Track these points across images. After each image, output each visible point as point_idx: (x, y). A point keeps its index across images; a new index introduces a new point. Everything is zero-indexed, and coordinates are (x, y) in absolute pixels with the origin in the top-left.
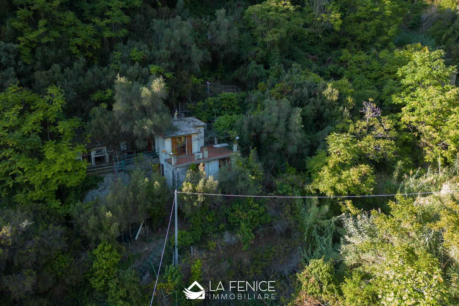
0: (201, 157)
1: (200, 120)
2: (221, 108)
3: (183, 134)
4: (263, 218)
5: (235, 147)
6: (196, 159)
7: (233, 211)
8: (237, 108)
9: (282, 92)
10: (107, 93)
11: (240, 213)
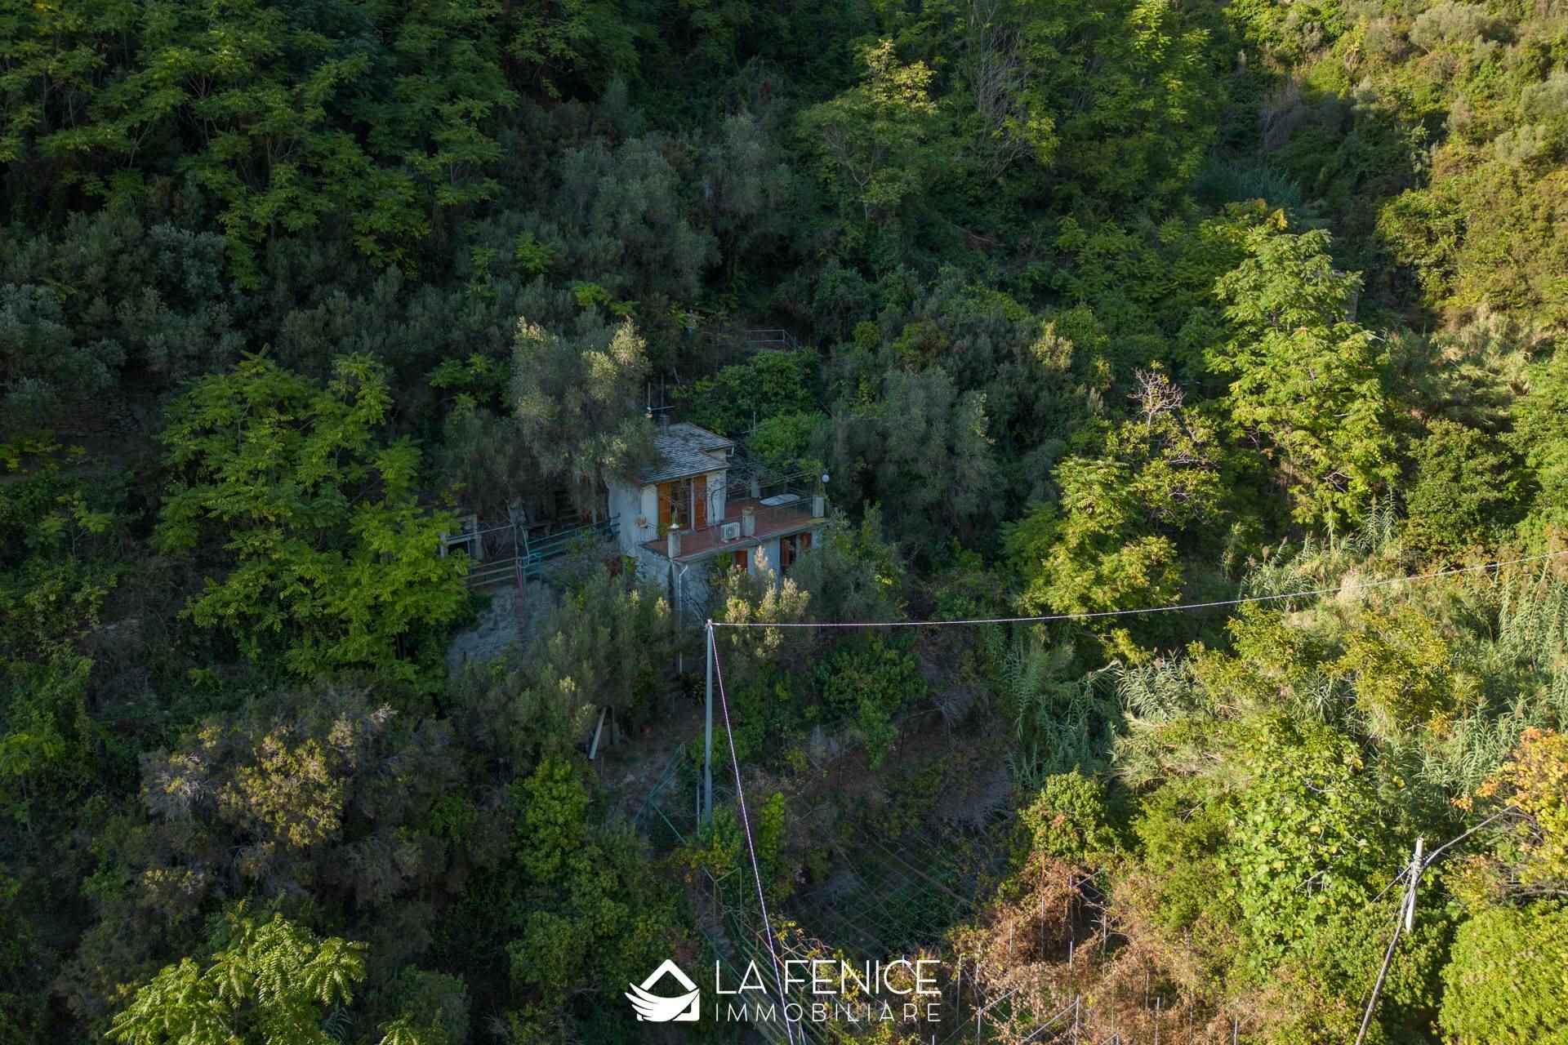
0: (737, 533)
1: (708, 429)
2: (758, 396)
3: (686, 472)
4: (910, 687)
5: (819, 503)
6: (725, 539)
7: (836, 671)
8: (801, 393)
9: (923, 348)
10: (471, 365)
11: (856, 675)
